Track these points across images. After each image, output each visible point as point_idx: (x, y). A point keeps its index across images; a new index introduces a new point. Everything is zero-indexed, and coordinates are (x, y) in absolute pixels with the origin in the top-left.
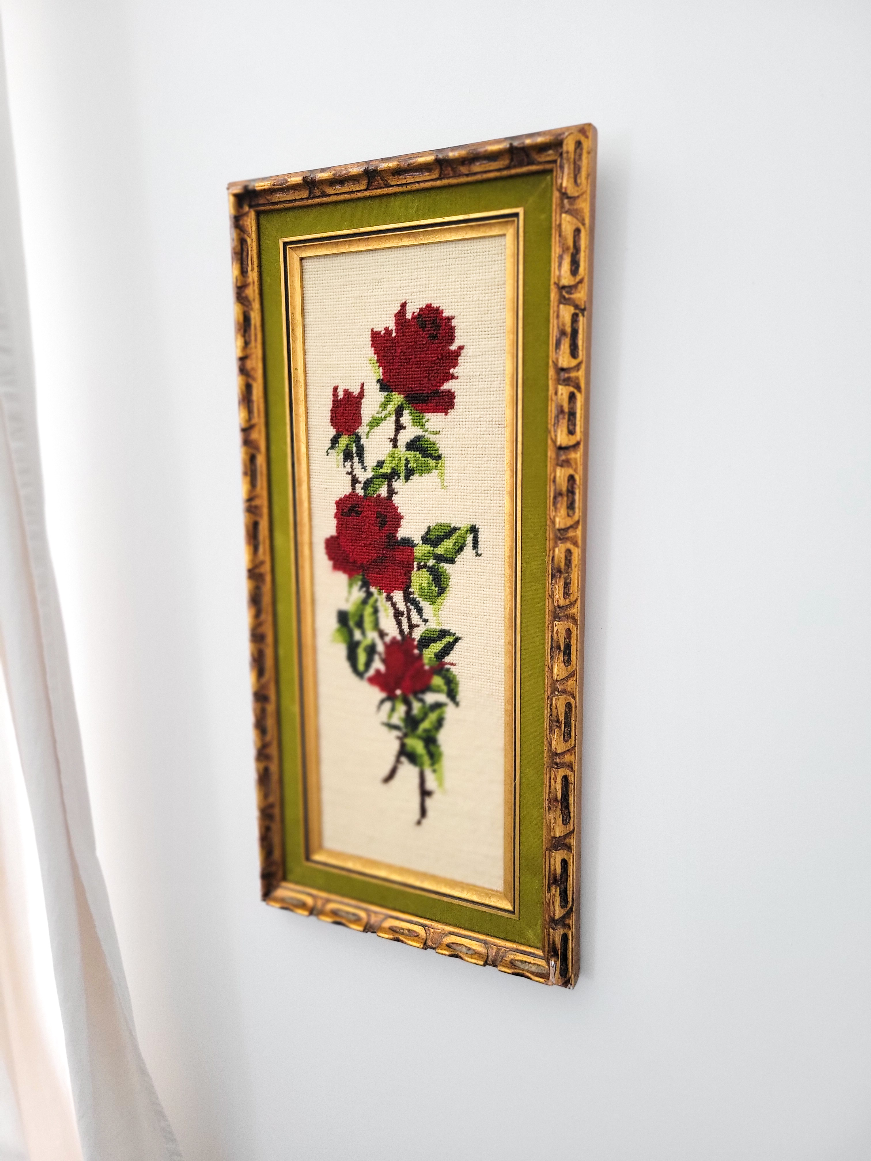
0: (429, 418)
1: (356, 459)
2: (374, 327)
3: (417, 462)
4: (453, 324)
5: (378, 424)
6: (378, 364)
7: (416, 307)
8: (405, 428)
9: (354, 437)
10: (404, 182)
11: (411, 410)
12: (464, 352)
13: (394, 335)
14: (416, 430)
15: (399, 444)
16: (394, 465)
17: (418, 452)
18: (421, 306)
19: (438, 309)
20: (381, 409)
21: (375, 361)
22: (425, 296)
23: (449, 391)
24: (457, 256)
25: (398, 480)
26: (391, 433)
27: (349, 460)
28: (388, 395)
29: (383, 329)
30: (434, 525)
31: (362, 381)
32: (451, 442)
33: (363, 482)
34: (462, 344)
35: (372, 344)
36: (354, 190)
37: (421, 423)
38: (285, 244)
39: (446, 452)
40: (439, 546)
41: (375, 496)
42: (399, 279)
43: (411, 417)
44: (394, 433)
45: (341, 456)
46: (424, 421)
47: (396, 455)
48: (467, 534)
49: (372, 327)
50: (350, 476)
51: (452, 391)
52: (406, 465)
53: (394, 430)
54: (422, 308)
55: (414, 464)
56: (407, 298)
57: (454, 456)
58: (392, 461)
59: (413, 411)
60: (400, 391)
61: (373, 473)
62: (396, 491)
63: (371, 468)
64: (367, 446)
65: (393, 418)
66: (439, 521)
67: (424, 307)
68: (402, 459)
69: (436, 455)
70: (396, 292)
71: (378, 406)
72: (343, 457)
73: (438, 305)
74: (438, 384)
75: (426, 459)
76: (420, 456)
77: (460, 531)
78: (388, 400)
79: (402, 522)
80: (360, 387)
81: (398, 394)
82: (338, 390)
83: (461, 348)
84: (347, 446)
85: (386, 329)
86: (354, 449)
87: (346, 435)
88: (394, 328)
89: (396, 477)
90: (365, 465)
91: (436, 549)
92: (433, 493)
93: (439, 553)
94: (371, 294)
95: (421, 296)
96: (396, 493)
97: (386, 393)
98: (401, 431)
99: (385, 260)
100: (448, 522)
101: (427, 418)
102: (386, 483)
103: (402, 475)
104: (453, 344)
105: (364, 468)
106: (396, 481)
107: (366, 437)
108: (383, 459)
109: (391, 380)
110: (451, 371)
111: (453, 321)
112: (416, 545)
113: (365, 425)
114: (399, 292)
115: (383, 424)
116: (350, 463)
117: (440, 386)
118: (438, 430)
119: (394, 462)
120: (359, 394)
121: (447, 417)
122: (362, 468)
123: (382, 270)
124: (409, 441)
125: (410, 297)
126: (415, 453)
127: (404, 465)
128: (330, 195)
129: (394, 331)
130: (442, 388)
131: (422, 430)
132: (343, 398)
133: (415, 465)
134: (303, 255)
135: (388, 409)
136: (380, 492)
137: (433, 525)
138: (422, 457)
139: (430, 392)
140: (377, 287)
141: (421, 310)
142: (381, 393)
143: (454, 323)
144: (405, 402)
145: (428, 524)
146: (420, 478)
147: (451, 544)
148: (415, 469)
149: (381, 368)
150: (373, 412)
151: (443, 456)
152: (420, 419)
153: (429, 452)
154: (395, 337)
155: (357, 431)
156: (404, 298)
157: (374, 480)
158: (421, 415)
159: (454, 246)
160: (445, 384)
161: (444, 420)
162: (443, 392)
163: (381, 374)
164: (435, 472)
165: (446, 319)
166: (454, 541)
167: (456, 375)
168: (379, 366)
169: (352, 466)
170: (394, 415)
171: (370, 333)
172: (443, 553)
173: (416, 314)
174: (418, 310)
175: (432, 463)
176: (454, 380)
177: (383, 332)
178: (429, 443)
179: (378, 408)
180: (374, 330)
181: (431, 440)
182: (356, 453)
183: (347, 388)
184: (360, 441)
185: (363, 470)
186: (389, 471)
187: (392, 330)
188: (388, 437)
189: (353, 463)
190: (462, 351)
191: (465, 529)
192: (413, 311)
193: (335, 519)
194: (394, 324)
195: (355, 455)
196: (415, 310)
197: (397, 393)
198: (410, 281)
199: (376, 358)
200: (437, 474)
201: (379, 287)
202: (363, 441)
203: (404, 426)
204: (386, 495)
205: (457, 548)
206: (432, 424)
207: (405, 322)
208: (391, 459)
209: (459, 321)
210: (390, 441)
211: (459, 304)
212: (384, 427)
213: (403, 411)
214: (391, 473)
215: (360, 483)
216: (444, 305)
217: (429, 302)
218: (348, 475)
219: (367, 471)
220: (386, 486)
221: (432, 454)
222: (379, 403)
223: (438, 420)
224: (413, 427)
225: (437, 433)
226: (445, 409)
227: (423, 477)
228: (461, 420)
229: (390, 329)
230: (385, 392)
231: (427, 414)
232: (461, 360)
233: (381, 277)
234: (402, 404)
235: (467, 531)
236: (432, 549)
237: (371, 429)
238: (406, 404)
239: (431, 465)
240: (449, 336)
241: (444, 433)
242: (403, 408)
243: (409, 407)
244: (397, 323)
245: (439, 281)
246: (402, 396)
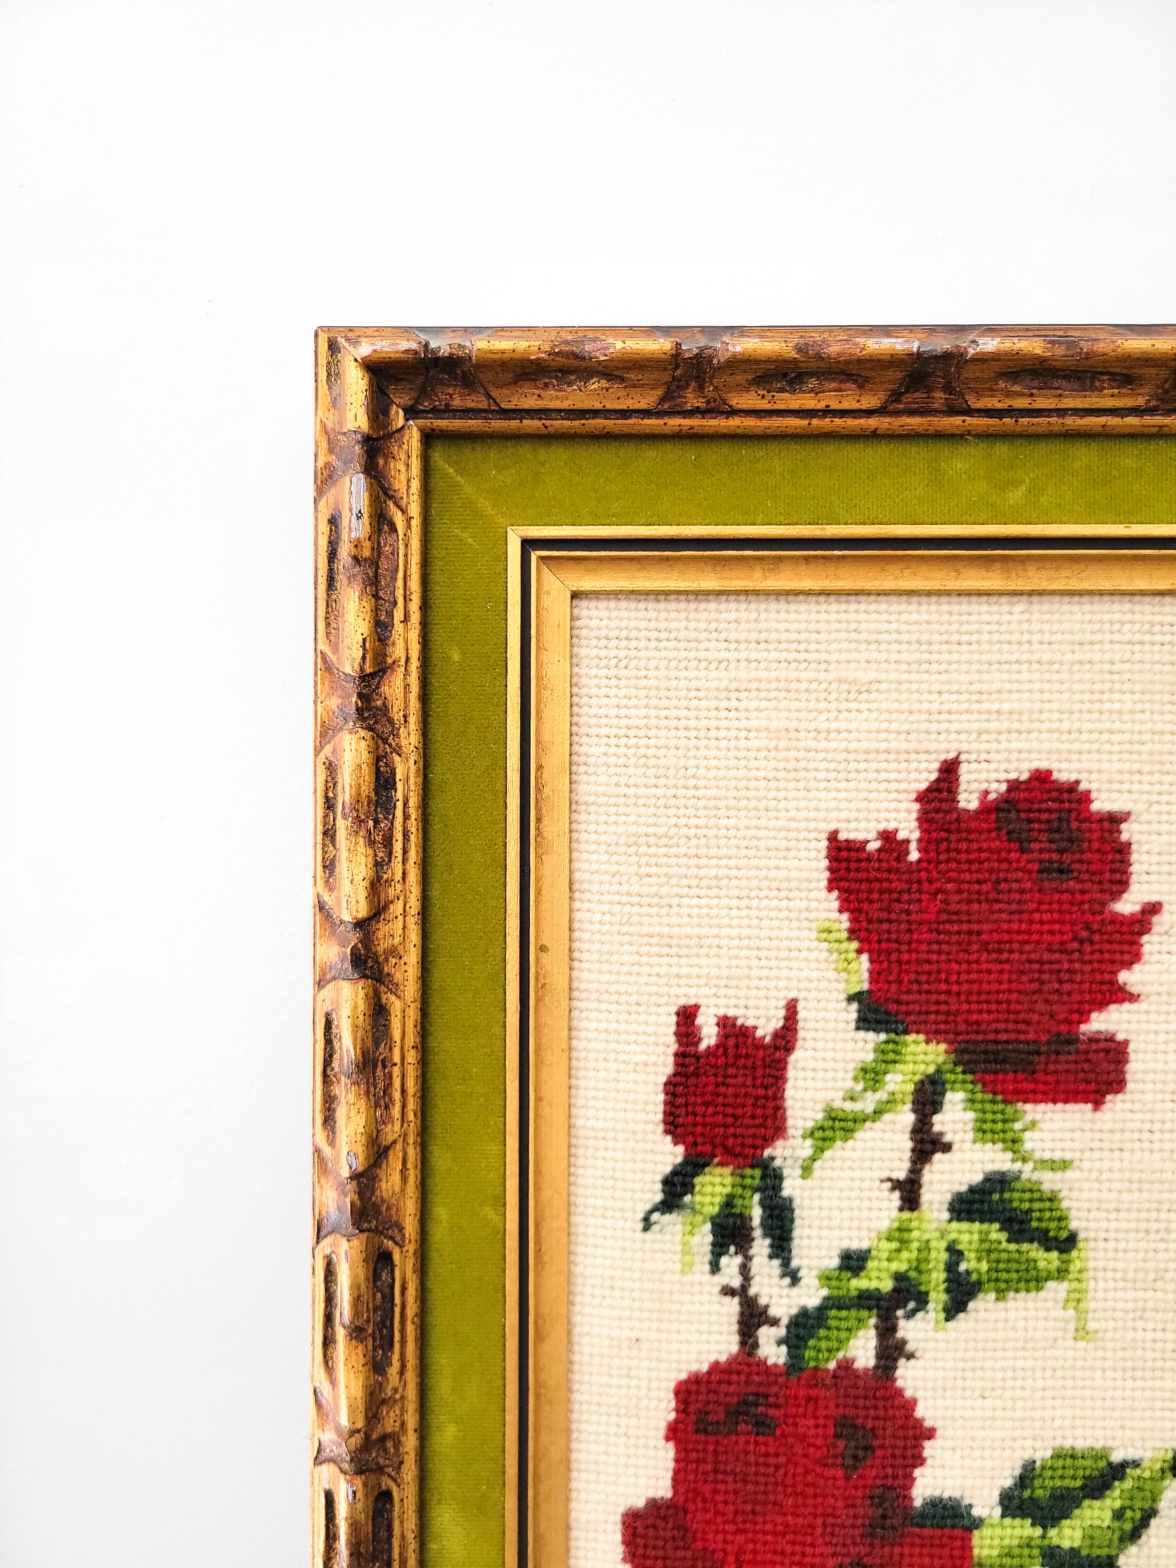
0: (1038, 1117)
1: (761, 1246)
2: (842, 826)
3: (993, 1256)
4: (1124, 837)
5: (848, 1132)
6: (855, 945)
7: (994, 776)
8: (947, 1148)
9: (758, 1173)
10: (1021, 403)
11: (973, 1092)
12: (1159, 922)
13: (914, 856)
14: (990, 1155)
15: (926, 1195)
16: (904, 1267)
17: (996, 1226)
18: (1013, 776)
19: (1072, 787)
20: (860, 1086)
21: (845, 935)
22: (1027, 746)
23: (1110, 1039)
24: (1138, 637)
25: (920, 1315)
26: (897, 1164)
27: (732, 1249)
28: (887, 1042)
29: (873, 835)
30: (1049, 1453)
31: (792, 995)
32: (1113, 1195)
33: (785, 1321)
34: (1154, 898)
35: (830, 881)
36: (835, 405)
37: (1009, 1136)
38: (528, 544)
39: (1092, 1225)
40: (1065, 1523)
41: (832, 1365)
42: (935, 687)
43: (971, 1115)
44: (907, 1165)
45: (704, 1237)
46: (1018, 1126)
47: (915, 1234)
48: (1162, 1478)
49: (833, 827)
50: (736, 1300)
51: (1120, 1037)
52: (951, 1267)
53: (908, 1155)
54: (1017, 780)
55: (979, 1260)
56: (965, 747)
57: (1121, 1235)
58: (898, 1251)
59: (979, 1096)
60: (937, 1032)
61: (825, 1292)
62: (910, 1347)
63: (815, 1273)
64: (806, 1202)
65: (906, 1118)
66: (1068, 1444)
67: (1025, 777)
68: (933, 1244)
69: (1064, 1235)
70: (925, 726)
71: (851, 1075)
72: (710, 1238)
73: (1073, 777)
74: (1076, 1017)
75: (1025, 1247)
76: (1003, 1236)
77: (1138, 1472)
78: (891, 1056)
79: (929, 1448)
80: (782, 1013)
81: (927, 1042)
82: (699, 1020)
83: (1153, 909)
84: (728, 1203)
85: (887, 837)
86: (757, 1213)
87: (722, 1164)
88: (916, 835)
89: (911, 1305)
90: (794, 1263)
91: (1052, 1532)
92: (1048, 1353)
93: (1066, 1544)
94: (834, 725)
95: (1015, 745)
96: (910, 1356)
97: (883, 1036)
98: (938, 1157)
99: (885, 626)
100: (1098, 1445)
101: (1029, 1117)
102: (873, 1321)
103: (938, 1298)
104: (1125, 896)
105: (794, 1277)
106: (910, 1315)
107: (799, 1172)
108: (864, 1245)
109: (905, 997)
110: (1123, 976)
111: (1123, 826)
112: (977, 1523)
113: (800, 1132)
114: (934, 726)
115: (866, 1135)
116: (739, 1260)
117: (1080, 1022)
118: (1068, 1156)
119: (905, 1255)
120: (776, 1035)
121: (1098, 1115)
122: (783, 1276)
123: (874, 655)
124: (964, 1188)
125: (975, 746)
126: (985, 1226)
127: (942, 1266)
128: (734, 412)
129: (913, 846)
130: (1083, 1027)
131: (1009, 1155)
132: (717, 1046)
133: (984, 1266)
134: (586, 584)
135: (890, 1087)
136: (850, 1354)
137: (1042, 1454)
138: (1009, 1241)
139: (1044, 1038)
140: (854, 705)
141: (1014, 786)
142: (862, 1034)
143: (1127, 832)
144: (950, 1066)
145: (1028, 1455)
146: (1001, 1305)
147: (1108, 1515)
148: (985, 1278)
149: (865, 957)
150: (831, 1095)
151: (1082, 1235)
152: (1005, 1121)
153: (1034, 1224)
154: (919, 861)
155: (767, 1153)
156: (954, 746)
157: (834, 1313)
158: (1009, 1109)
159: (1127, 607)
160: (1094, 1016)
161: (1088, 1125)
162: (1091, 1040)
163: (866, 975)
164: (1056, 1290)
165: (1101, 820)
166: (1118, 1504)
167: (1134, 990)
168: (859, 952)
169: (745, 1270)
170: (909, 1106)
171: (825, 843)
172: (1076, 1544)
173: (992, 796)
174: (1004, 787)
175: (1048, 1260)
176: (1126, 1006)
177: (874, 846)
178: (1036, 1195)
179: (849, 1084)
180: (842, 836)
181: (1046, 1187)
182: (763, 1225)
183: (731, 1013)
184: (777, 1188)
185: (788, 1280)
186: (887, 1285)
187: (908, 841)
188: (886, 1174)
189: (748, 1258)
190: (1155, 919)
191: (1158, 1466)
192: (984, 786)
193: (671, 1445)
194: (914, 824)
195: (757, 1233)
196: (994, 786)
197: (921, 1037)
198: (974, 697)
199: (846, 925)
200: (1062, 1295)
201: (864, 706)
202: (791, 1187)
203: (947, 1139)
204: (872, 1363)
205: (1128, 1526)
206: (1046, 1136)
207: (958, 820)
208: (895, 1245)
209: (1145, 827)
210: (893, 1189)
211: (1146, 778)
212: (869, 1144)
213: (943, 1094)
214: (895, 1290)
215: (775, 1322)
216: (1094, 776)
217: (1044, 765)
218: (727, 1299)
219: (803, 1282)
220: (872, 1333)
221: (1047, 1231)
222: (852, 1066)
223: (1069, 1125)
224: (979, 1145)
225: (1065, 1165)
226: (1096, 1092)
227: (1011, 1304)
228: (1148, 1126)
229: (901, 836)
230: (877, 1031)
231: (1028, 1107)
232: (1149, 943)
233: (872, 676)
234: (938, 1071)
235: (1163, 1471)
236: (1039, 1531)
237: (819, 1150)
238: (952, 1072)
239: (1041, 1264)
240: (1113, 871)
241: (1087, 1165)
242: (944, 1084)
243: (964, 1082)
244: (924, 820)
245: (1077, 706)
246: (943, 1047)
